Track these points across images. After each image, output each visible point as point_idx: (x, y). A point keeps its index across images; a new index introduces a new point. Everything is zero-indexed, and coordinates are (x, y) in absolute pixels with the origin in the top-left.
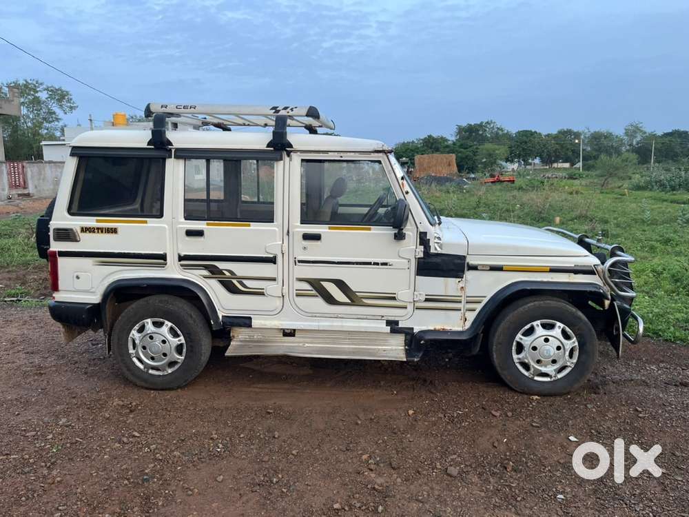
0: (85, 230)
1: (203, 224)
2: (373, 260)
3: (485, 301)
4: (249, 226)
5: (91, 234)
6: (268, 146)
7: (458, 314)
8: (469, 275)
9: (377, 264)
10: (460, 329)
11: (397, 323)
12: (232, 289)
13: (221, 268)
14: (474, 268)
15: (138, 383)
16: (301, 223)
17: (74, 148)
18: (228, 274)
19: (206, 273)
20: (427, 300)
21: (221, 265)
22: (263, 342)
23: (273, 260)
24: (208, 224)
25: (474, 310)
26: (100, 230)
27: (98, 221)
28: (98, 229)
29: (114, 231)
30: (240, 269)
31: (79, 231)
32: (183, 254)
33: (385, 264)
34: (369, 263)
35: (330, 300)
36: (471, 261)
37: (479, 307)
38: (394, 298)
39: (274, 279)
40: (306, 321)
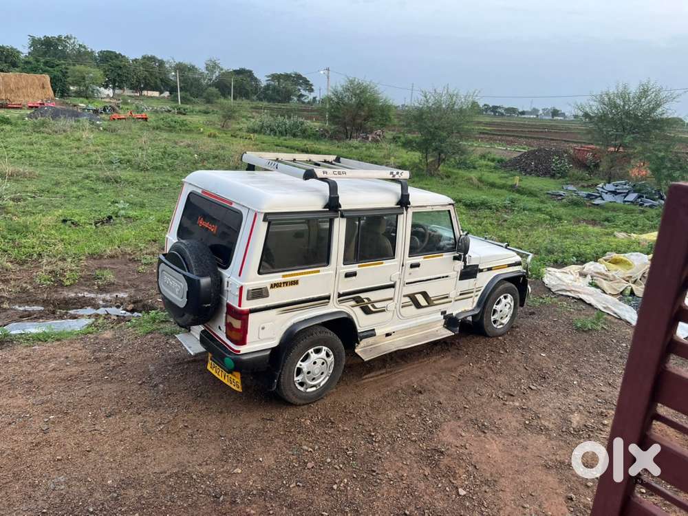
0: (274, 286)
1: (356, 267)
2: (441, 275)
3: (483, 289)
4: (382, 263)
5: (279, 288)
6: (397, 204)
7: (471, 299)
8: (479, 275)
9: (443, 277)
10: (471, 308)
11: (445, 312)
12: (367, 311)
13: (363, 297)
14: (481, 271)
15: (299, 402)
16: (409, 257)
17: (266, 214)
18: (366, 301)
19: (353, 303)
20: (461, 294)
21: (363, 295)
22: (375, 344)
23: (393, 286)
24: (359, 266)
25: (477, 296)
26: (286, 284)
27: (284, 276)
28: (284, 283)
29: (296, 283)
30: (373, 296)
31: (269, 287)
32: (341, 292)
33: (447, 277)
34: (440, 278)
35: (418, 306)
36: (481, 267)
37: (480, 293)
38: (447, 297)
39: (391, 299)
40: (404, 323)
